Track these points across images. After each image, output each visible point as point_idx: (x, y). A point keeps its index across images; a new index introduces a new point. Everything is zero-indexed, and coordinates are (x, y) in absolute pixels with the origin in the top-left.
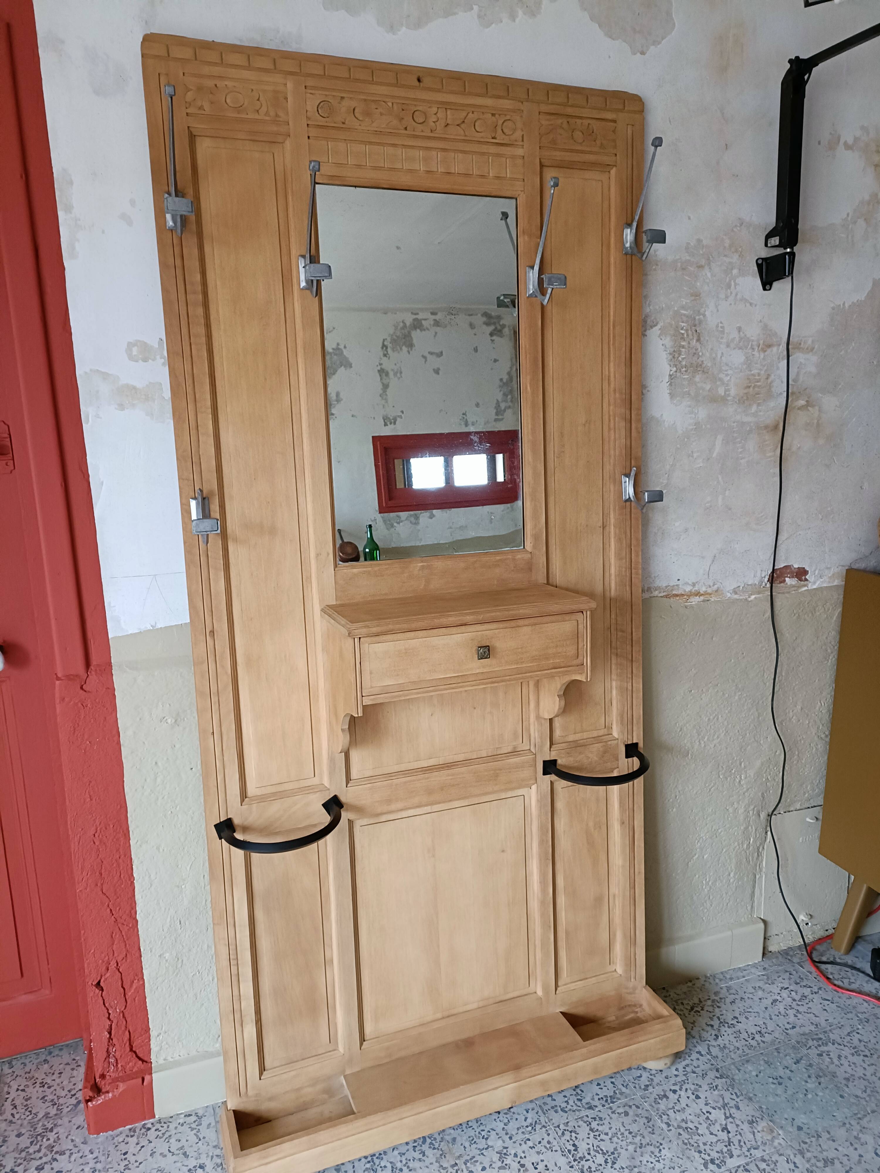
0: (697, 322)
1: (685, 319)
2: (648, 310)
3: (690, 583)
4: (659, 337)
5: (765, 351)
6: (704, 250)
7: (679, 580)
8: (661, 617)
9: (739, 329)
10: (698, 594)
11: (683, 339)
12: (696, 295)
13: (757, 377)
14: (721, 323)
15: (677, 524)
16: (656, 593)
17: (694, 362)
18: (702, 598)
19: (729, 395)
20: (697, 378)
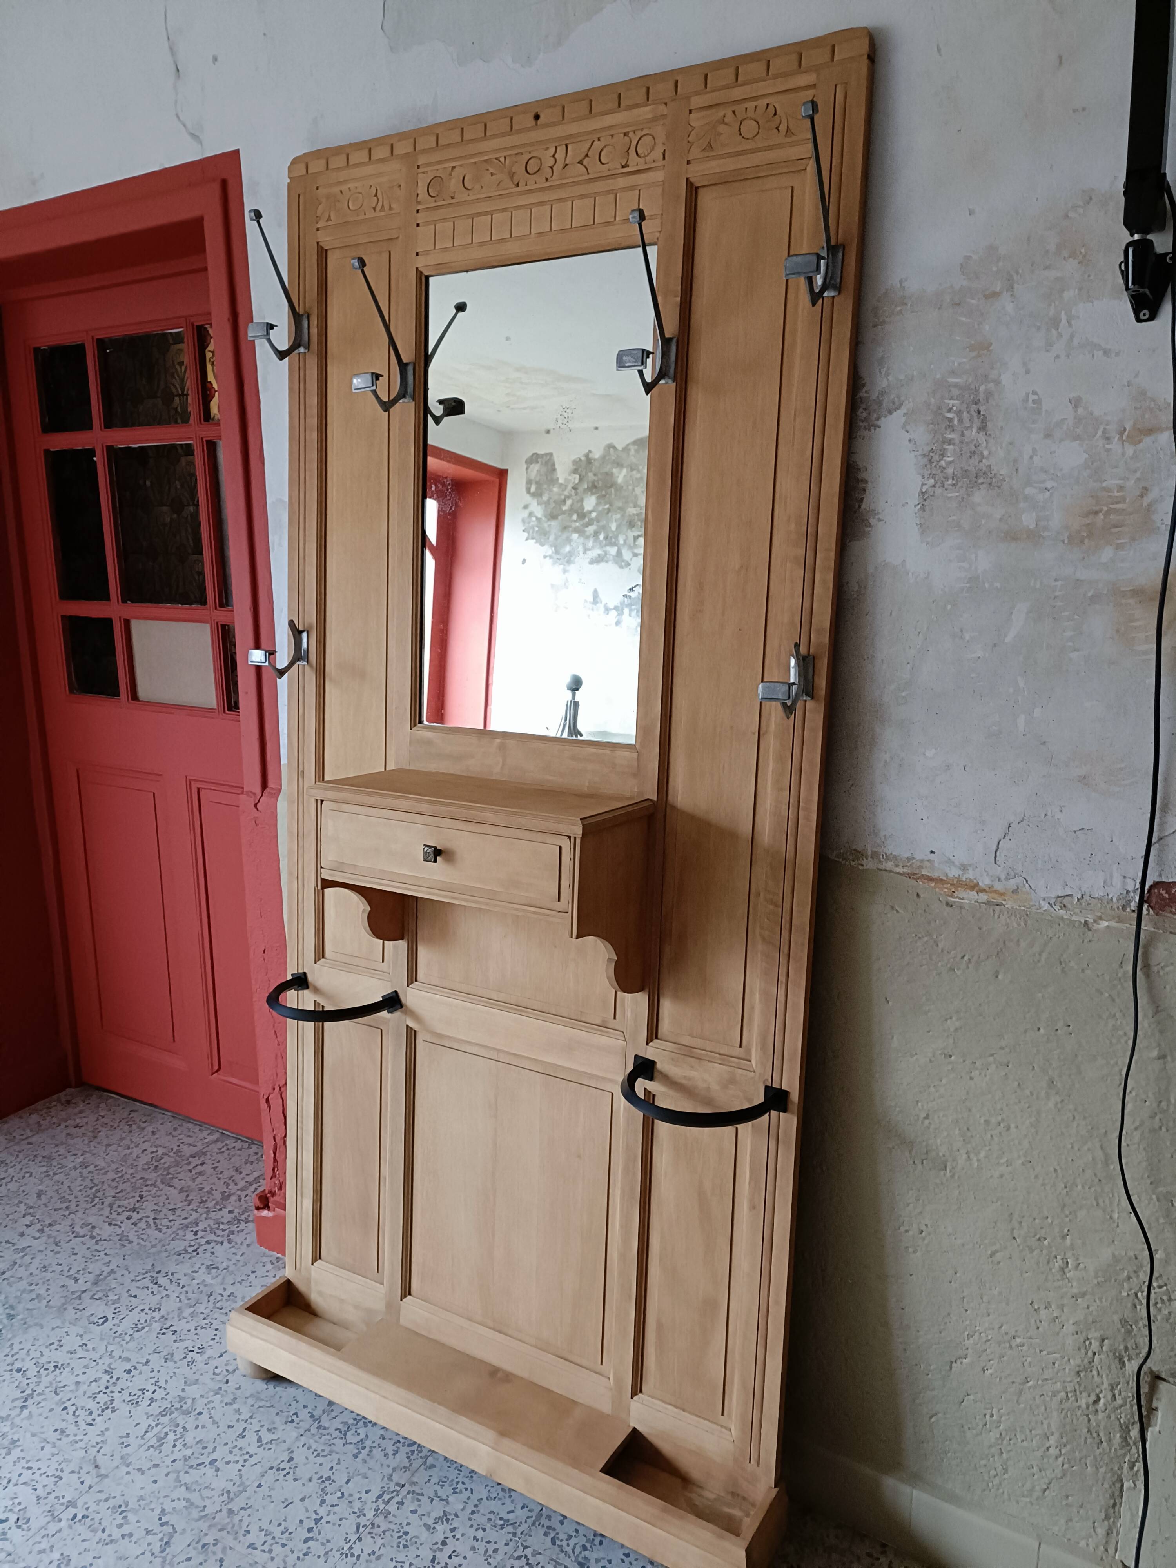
0: (981, 396)
1: (955, 392)
2: (885, 383)
3: (957, 864)
4: (903, 427)
5: (1140, 441)
6: (1001, 264)
7: (932, 852)
8: (892, 908)
9: (1076, 403)
10: (974, 886)
11: (950, 427)
12: (983, 348)
13: (1117, 494)
14: (1034, 393)
15: (929, 754)
16: (889, 865)
17: (971, 469)
18: (983, 897)
19: (1045, 528)
20: (978, 496)
